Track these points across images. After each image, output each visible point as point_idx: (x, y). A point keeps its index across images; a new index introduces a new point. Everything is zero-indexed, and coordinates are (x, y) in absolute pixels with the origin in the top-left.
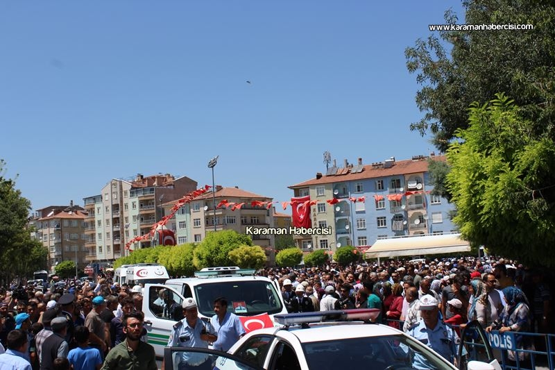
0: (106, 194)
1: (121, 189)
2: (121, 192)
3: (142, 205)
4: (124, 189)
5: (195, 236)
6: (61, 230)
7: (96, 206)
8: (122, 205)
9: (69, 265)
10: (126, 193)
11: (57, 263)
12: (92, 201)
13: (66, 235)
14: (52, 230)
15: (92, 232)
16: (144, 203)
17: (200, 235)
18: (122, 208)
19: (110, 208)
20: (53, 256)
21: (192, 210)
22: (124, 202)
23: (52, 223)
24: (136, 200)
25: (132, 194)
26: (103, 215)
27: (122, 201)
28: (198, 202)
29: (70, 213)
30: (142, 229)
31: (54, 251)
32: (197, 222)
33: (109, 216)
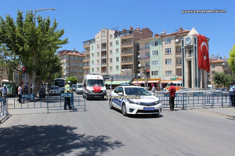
0: (97, 38)
1: (108, 34)
2: (108, 36)
3: (122, 42)
4: (109, 34)
5: (166, 60)
6: (69, 61)
7: (91, 45)
8: (108, 43)
9: (74, 78)
10: (111, 36)
11: (67, 77)
12: (89, 43)
13: (72, 63)
14: (65, 61)
15: (88, 60)
16: (124, 41)
17: (170, 59)
18: (108, 45)
19: (100, 46)
20: (65, 74)
21: (164, 43)
22: (109, 42)
23: (65, 57)
24: (119, 39)
25: (116, 36)
26: (95, 50)
27: (108, 41)
28: (169, 37)
29: (74, 53)
30: (122, 57)
31: (66, 71)
32: (168, 51)
33: (100, 50)
